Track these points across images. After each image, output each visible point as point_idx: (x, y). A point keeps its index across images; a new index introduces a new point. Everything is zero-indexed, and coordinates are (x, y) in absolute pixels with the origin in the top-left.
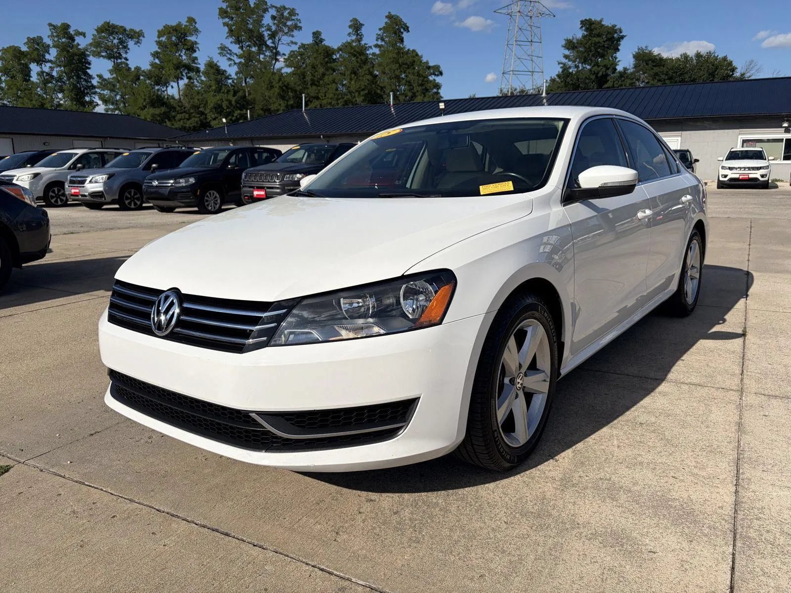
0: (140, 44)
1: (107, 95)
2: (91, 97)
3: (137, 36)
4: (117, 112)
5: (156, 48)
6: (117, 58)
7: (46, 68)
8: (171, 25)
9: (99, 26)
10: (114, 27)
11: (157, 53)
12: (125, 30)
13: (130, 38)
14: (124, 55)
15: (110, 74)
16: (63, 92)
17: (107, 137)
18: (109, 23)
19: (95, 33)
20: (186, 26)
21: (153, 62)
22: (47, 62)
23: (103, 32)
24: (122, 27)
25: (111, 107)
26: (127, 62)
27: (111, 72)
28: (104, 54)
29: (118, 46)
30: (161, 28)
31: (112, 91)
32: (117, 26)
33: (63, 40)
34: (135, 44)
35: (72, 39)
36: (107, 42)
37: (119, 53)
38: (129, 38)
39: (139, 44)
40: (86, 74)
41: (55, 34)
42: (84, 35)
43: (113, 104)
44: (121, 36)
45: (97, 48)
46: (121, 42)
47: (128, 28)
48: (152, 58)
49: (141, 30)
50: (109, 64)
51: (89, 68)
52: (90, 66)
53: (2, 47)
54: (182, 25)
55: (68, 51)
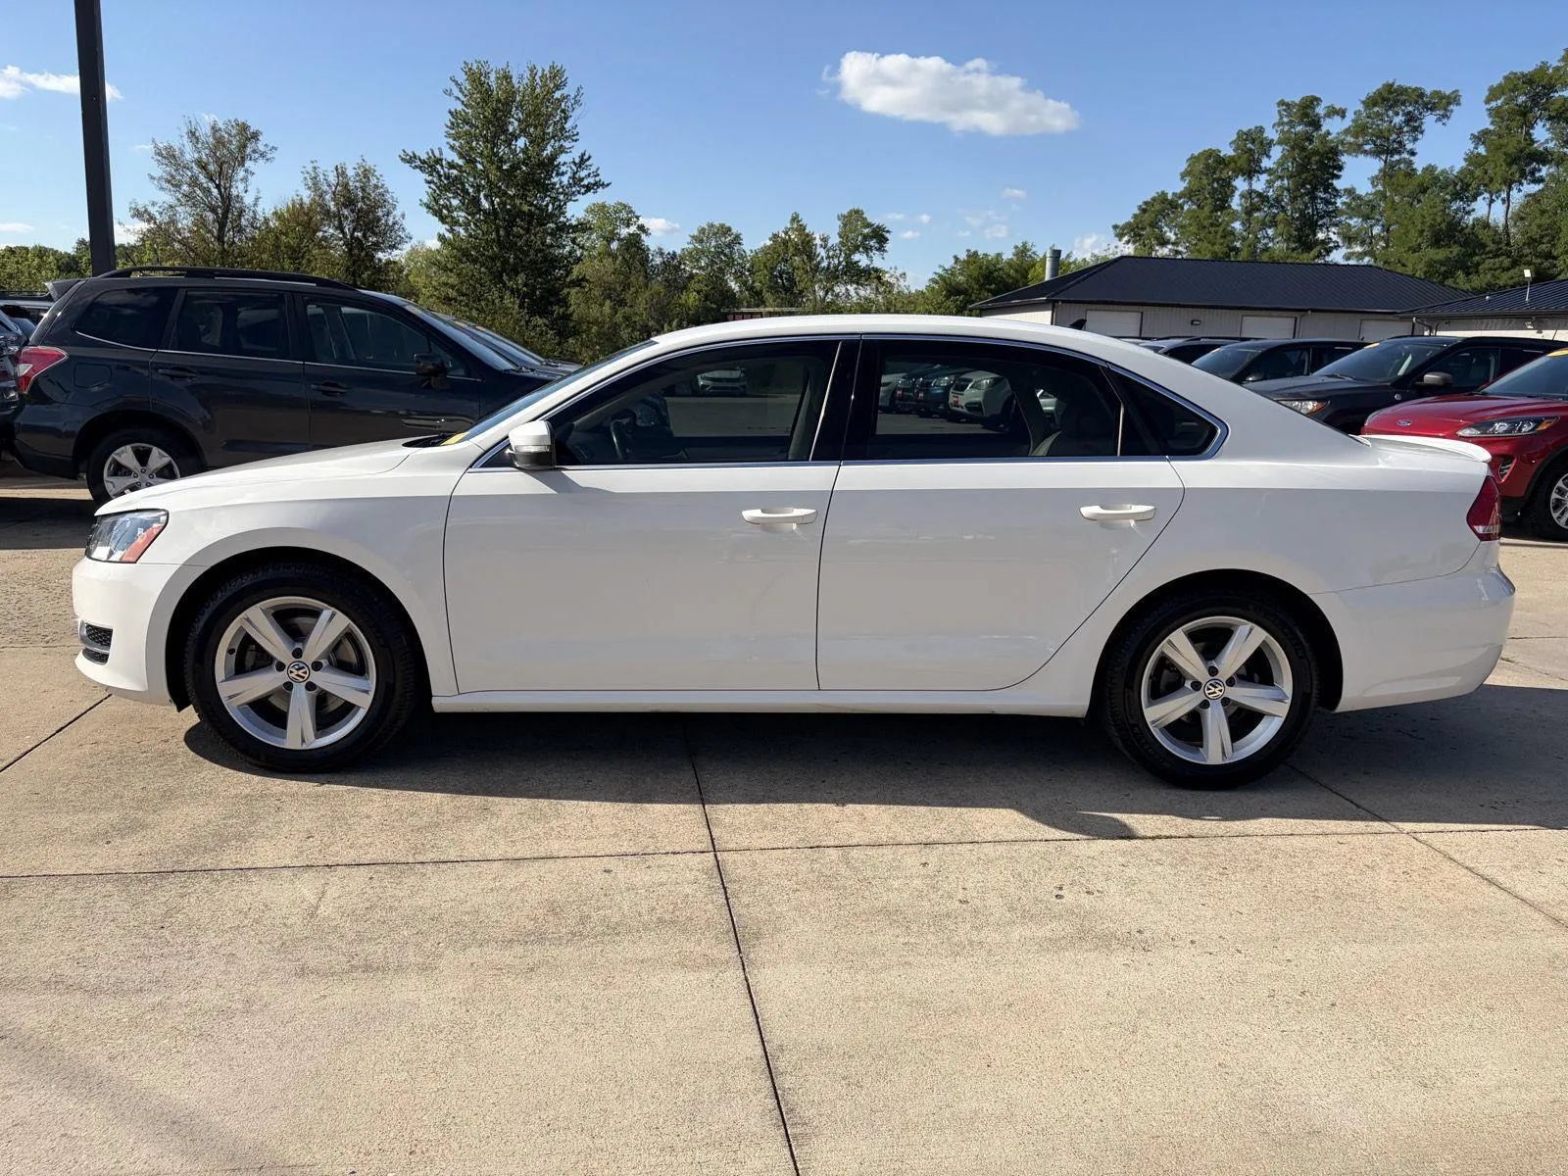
0: (1448, 118)
1: (1355, 227)
2: (1328, 231)
3: (1442, 104)
4: (1366, 260)
5: (1486, 123)
6: (1392, 152)
7: (1260, 184)
8: (1522, 73)
9: (1371, 94)
10: (1403, 91)
11: (1486, 132)
12: (1422, 95)
13: (1431, 109)
14: (1409, 146)
15: (1370, 186)
16: (1276, 226)
17: (1307, 310)
18: (1392, 85)
19: (1361, 107)
20: (1557, 69)
21: (1472, 153)
22: (1264, 172)
23: (1375, 105)
24: (1416, 89)
25: (1358, 249)
26: (1412, 158)
27: (1374, 181)
28: (1367, 147)
29: (1401, 128)
30: (1497, 80)
31: (1366, 218)
32: (1406, 89)
33: (1299, 128)
34: (1439, 120)
35: (1316, 124)
36: (1380, 122)
37: (1400, 143)
38: (1428, 109)
39: (1445, 121)
40: (1328, 187)
41: (1285, 120)
42: (1342, 113)
43: (1363, 243)
44: (1410, 109)
45: (1357, 137)
46: (1410, 118)
47: (1428, 91)
48: (1473, 146)
49: (1457, 91)
50: (1374, 165)
51: (1338, 177)
52: (1340, 173)
53: (1190, 154)
54: (1548, 68)
55: (1304, 149)
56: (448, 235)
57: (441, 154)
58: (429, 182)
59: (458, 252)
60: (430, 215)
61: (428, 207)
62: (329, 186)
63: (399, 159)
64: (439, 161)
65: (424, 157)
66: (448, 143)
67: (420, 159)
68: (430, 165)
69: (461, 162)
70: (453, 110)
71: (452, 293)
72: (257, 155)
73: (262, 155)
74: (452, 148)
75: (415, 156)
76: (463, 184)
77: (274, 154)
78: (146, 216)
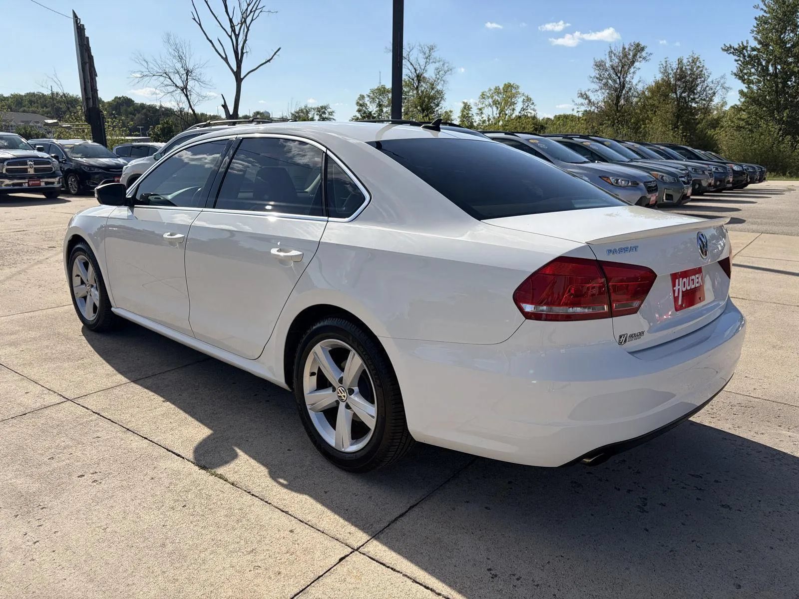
56: (745, 90)
57: (747, 43)
58: (736, 61)
59: (751, 99)
60: (737, 80)
61: (735, 75)
62: (672, 70)
63: (721, 50)
64: (745, 48)
65: (736, 46)
66: (753, 36)
67: (734, 48)
68: (740, 51)
69: (759, 47)
70: (757, 17)
71: (742, 123)
72: (641, 59)
73: (644, 58)
74: (756, 39)
75: (731, 47)
76: (759, 60)
77: (651, 57)
78: (585, 96)
